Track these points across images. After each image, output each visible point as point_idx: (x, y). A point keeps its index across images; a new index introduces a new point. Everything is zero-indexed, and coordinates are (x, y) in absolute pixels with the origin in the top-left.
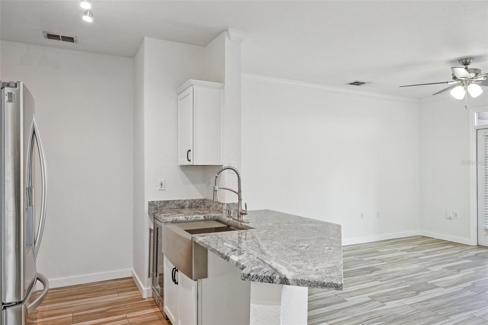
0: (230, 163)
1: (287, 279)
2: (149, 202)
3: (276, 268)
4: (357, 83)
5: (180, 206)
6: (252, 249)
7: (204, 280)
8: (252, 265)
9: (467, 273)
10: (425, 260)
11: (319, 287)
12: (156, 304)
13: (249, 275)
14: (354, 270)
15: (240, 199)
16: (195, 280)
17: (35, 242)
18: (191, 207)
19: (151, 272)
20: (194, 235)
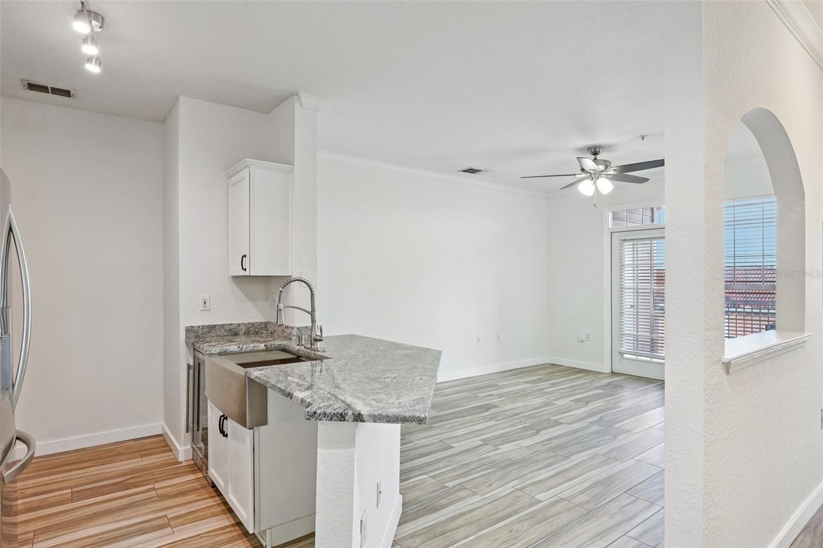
0: (302, 272)
1: (362, 415)
2: (186, 327)
3: (350, 403)
4: (472, 171)
5: (232, 332)
6: (324, 383)
7: (262, 428)
8: (320, 401)
9: (596, 406)
10: (550, 393)
11: (399, 422)
12: (197, 468)
13: (315, 413)
14: (465, 409)
15: (313, 321)
16: (250, 429)
17: (13, 385)
18: (247, 333)
19: (191, 425)
20: (247, 369)
